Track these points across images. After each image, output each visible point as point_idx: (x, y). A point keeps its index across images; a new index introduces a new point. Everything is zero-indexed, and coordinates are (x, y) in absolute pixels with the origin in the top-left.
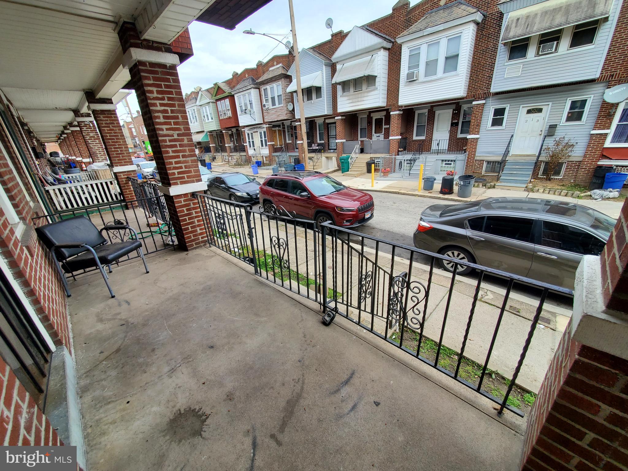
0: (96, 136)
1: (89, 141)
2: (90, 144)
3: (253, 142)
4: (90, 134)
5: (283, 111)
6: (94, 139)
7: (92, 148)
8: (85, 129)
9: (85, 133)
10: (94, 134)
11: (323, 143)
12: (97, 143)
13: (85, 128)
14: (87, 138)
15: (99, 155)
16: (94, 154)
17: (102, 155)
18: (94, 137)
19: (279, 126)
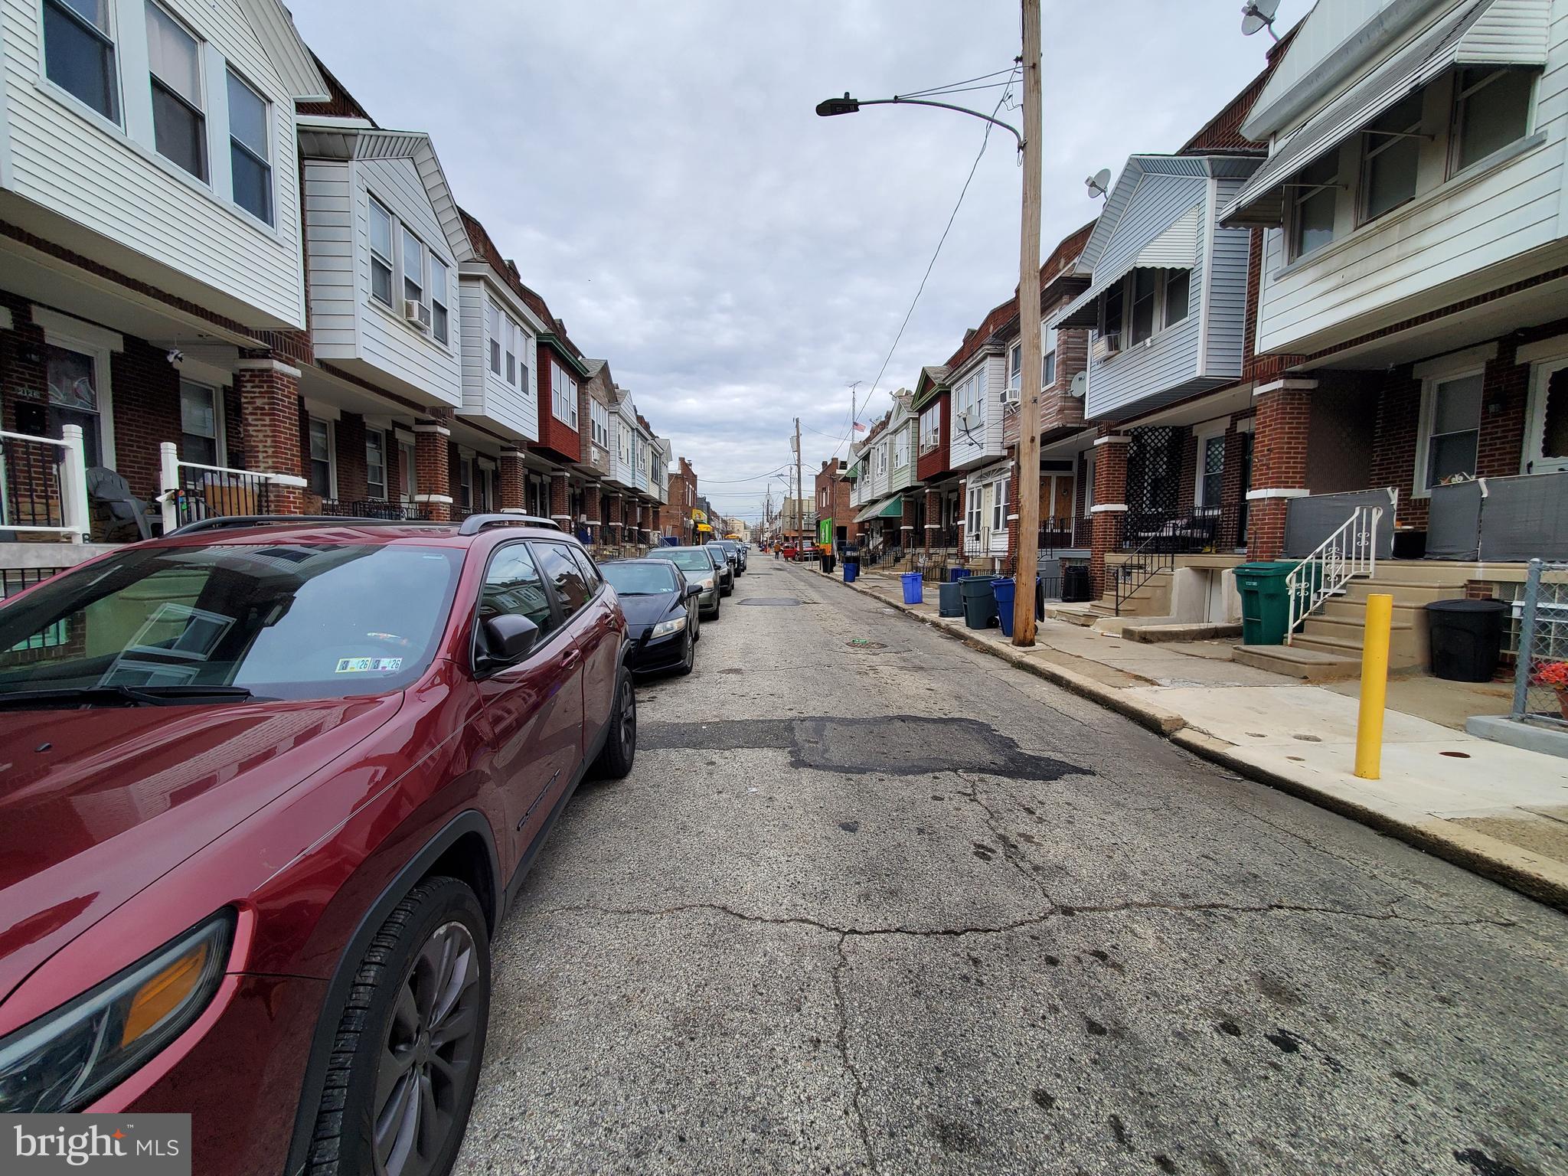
0: (267, 407)
1: (250, 418)
2: (251, 425)
3: (978, 514)
4: (257, 400)
5: (1054, 401)
6: (262, 414)
7: (252, 436)
8: (249, 389)
9: (246, 397)
10: (266, 400)
11: (1214, 519)
12: (265, 425)
13: (249, 385)
14: (247, 411)
15: (261, 456)
16: (250, 451)
17: (267, 457)
18: (264, 409)
19: (1067, 466)
